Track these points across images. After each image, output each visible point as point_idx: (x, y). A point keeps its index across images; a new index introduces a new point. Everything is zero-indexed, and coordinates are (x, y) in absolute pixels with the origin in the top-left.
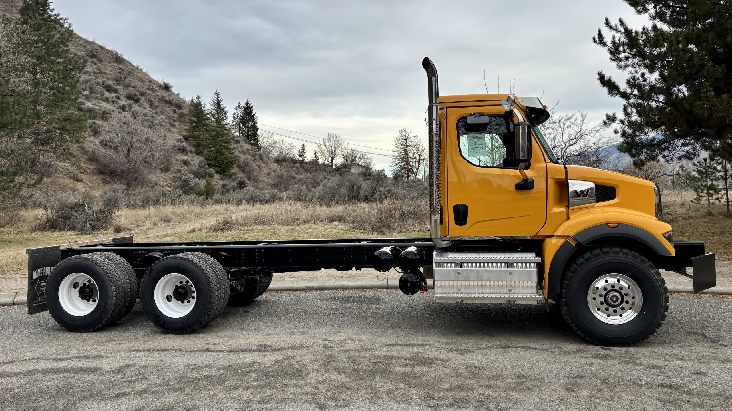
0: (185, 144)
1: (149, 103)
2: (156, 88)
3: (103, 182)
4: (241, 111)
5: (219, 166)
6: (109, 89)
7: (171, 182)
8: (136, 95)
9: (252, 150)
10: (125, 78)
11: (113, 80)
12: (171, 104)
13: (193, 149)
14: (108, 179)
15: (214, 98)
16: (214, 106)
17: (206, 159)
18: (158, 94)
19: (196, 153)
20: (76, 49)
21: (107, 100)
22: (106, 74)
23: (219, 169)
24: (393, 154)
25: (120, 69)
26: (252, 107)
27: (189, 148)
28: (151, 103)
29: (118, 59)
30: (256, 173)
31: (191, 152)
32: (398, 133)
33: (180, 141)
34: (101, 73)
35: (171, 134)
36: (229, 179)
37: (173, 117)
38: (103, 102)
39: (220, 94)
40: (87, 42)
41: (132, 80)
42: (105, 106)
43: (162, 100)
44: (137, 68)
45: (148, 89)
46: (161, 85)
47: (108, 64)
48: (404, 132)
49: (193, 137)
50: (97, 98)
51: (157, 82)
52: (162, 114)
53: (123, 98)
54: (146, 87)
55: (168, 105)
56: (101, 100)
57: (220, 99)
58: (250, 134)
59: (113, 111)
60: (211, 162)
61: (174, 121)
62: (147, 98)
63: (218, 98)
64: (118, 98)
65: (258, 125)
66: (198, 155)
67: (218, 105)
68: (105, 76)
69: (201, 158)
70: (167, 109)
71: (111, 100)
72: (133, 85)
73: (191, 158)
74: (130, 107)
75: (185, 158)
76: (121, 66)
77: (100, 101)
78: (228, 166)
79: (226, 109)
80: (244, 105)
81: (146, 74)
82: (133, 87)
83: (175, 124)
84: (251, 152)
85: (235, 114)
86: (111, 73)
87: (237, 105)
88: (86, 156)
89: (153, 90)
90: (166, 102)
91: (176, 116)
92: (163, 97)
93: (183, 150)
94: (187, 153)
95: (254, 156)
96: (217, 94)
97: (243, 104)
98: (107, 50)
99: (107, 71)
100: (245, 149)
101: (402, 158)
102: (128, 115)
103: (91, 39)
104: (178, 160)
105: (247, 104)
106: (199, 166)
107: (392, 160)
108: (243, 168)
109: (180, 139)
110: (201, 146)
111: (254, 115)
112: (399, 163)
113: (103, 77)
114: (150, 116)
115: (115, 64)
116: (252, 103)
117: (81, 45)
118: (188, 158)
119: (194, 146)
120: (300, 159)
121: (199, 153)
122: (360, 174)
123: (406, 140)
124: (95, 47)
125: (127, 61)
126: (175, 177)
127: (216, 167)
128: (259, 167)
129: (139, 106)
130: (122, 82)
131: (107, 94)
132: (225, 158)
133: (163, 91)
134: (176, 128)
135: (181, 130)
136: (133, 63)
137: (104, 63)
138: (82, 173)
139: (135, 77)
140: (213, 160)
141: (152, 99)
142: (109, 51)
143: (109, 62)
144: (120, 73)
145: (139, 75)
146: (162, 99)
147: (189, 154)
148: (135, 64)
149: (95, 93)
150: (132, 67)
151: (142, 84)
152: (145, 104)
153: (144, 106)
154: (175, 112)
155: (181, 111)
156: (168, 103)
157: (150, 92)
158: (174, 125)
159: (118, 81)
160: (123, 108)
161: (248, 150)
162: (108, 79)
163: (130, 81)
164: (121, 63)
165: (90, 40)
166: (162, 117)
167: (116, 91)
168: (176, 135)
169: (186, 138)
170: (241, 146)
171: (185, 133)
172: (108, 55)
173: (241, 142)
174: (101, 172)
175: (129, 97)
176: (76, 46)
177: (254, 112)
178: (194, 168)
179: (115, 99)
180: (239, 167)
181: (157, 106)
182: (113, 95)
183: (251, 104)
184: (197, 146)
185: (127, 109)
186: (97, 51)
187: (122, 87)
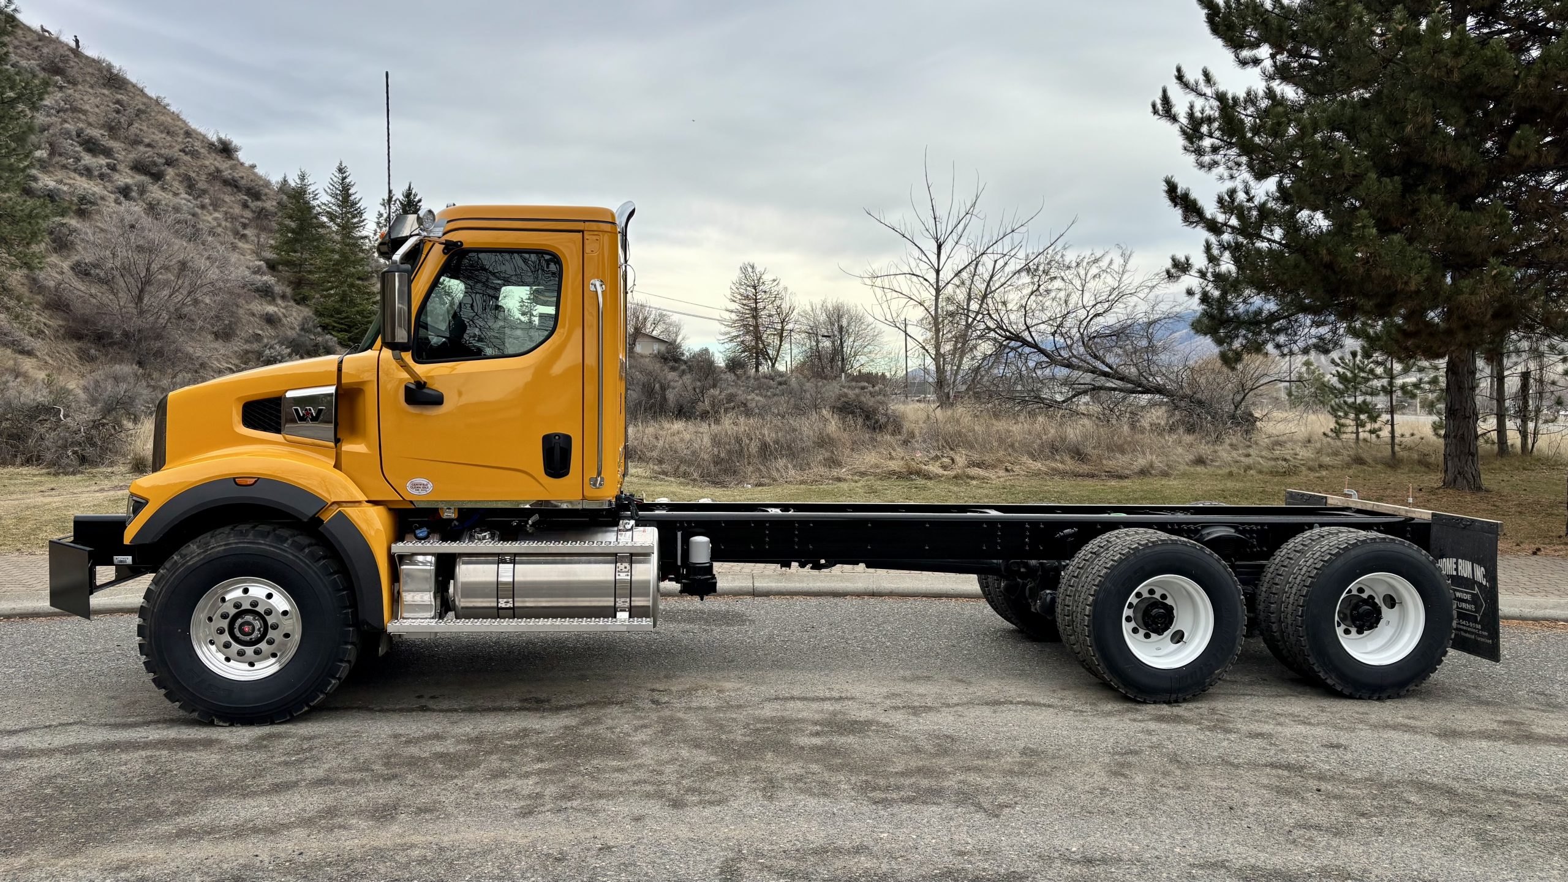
0: (268, 279)
1: (185, 184)
2: (202, 151)
3: (80, 358)
4: (393, 209)
5: (345, 331)
6: (92, 147)
7: (237, 362)
8: (155, 164)
10: (130, 124)
11: (103, 127)
12: (236, 187)
13: (289, 291)
14: (93, 351)
15: (335, 179)
16: (334, 196)
17: (319, 314)
18: (207, 163)
19: (295, 300)
21: (88, 172)
22: (85, 112)
23: (346, 335)
24: (727, 315)
25: (118, 102)
26: (420, 201)
27: (278, 289)
28: (190, 185)
29: (113, 81)
31: (284, 297)
32: (738, 271)
33: (258, 271)
34: (74, 110)
35: (236, 255)
37: (242, 217)
38: (78, 177)
39: (349, 171)
40: (42, 38)
41: (145, 128)
42: (84, 185)
43: (215, 178)
44: (157, 102)
45: (183, 151)
46: (212, 144)
47: (90, 90)
48: (750, 270)
49: (288, 263)
50: (64, 167)
51: (204, 136)
52: (215, 210)
53: (125, 170)
54: (178, 147)
55: (229, 189)
56: (75, 170)
57: (347, 180)
59: (103, 198)
60: (327, 321)
61: (245, 226)
62: (182, 171)
63: (345, 178)
64: (113, 168)
66: (298, 304)
67: (345, 195)
68: (83, 117)
69: (306, 312)
70: (227, 198)
71: (96, 173)
72: (147, 141)
73: (284, 311)
74: (142, 191)
75: (271, 309)
76: (119, 97)
77: (73, 175)
79: (362, 205)
80: (401, 198)
81: (176, 117)
82: (149, 145)
83: (246, 232)
85: (381, 215)
86: (97, 110)
87: (386, 197)
88: (40, 298)
89: (194, 154)
90: (226, 182)
91: (248, 214)
92: (218, 171)
93: (266, 293)
94: (274, 299)
96: (341, 170)
97: (399, 195)
98: (87, 58)
99: (87, 107)
101: (744, 325)
102: (137, 208)
103: (50, 33)
104: (253, 315)
105: (408, 195)
106: (302, 329)
107: (724, 329)
109: (259, 268)
110: (306, 284)
112: (738, 336)
113: (79, 119)
114: (190, 213)
115: (106, 92)
116: (420, 192)
117: (29, 44)
118: (276, 309)
119: (291, 283)
120: (524, 319)
121: (301, 300)
122: (655, 356)
123: (755, 287)
124: (61, 51)
125: (134, 86)
126: (247, 352)
127: (339, 331)
129: (163, 189)
130: (122, 133)
131: (87, 159)
132: (360, 312)
133: (219, 158)
134: (247, 242)
135: (260, 246)
136: (146, 91)
137: (80, 87)
138: (32, 336)
139: (153, 121)
140: (332, 316)
141: (193, 175)
142: (94, 60)
143: (92, 87)
144: (118, 112)
145: (162, 118)
146: (215, 176)
147: (279, 302)
148: (152, 92)
149: (60, 155)
150: (145, 100)
151: (169, 138)
152: (176, 184)
153: (174, 189)
154: (245, 206)
155: (259, 203)
156: (230, 184)
157: (188, 158)
158: (244, 236)
159: (112, 129)
160: (125, 192)
162: (90, 124)
163: (141, 130)
164: (119, 88)
165: (48, 34)
166: (216, 215)
167: (107, 152)
168: (248, 257)
169: (272, 266)
171: (271, 255)
172: (90, 70)
174: (75, 335)
175: (138, 167)
178: (292, 334)
179: (105, 170)
181: (205, 192)
182: (102, 161)
183: (415, 195)
184: (298, 284)
185: (134, 194)
186: (64, 59)
187: (123, 145)
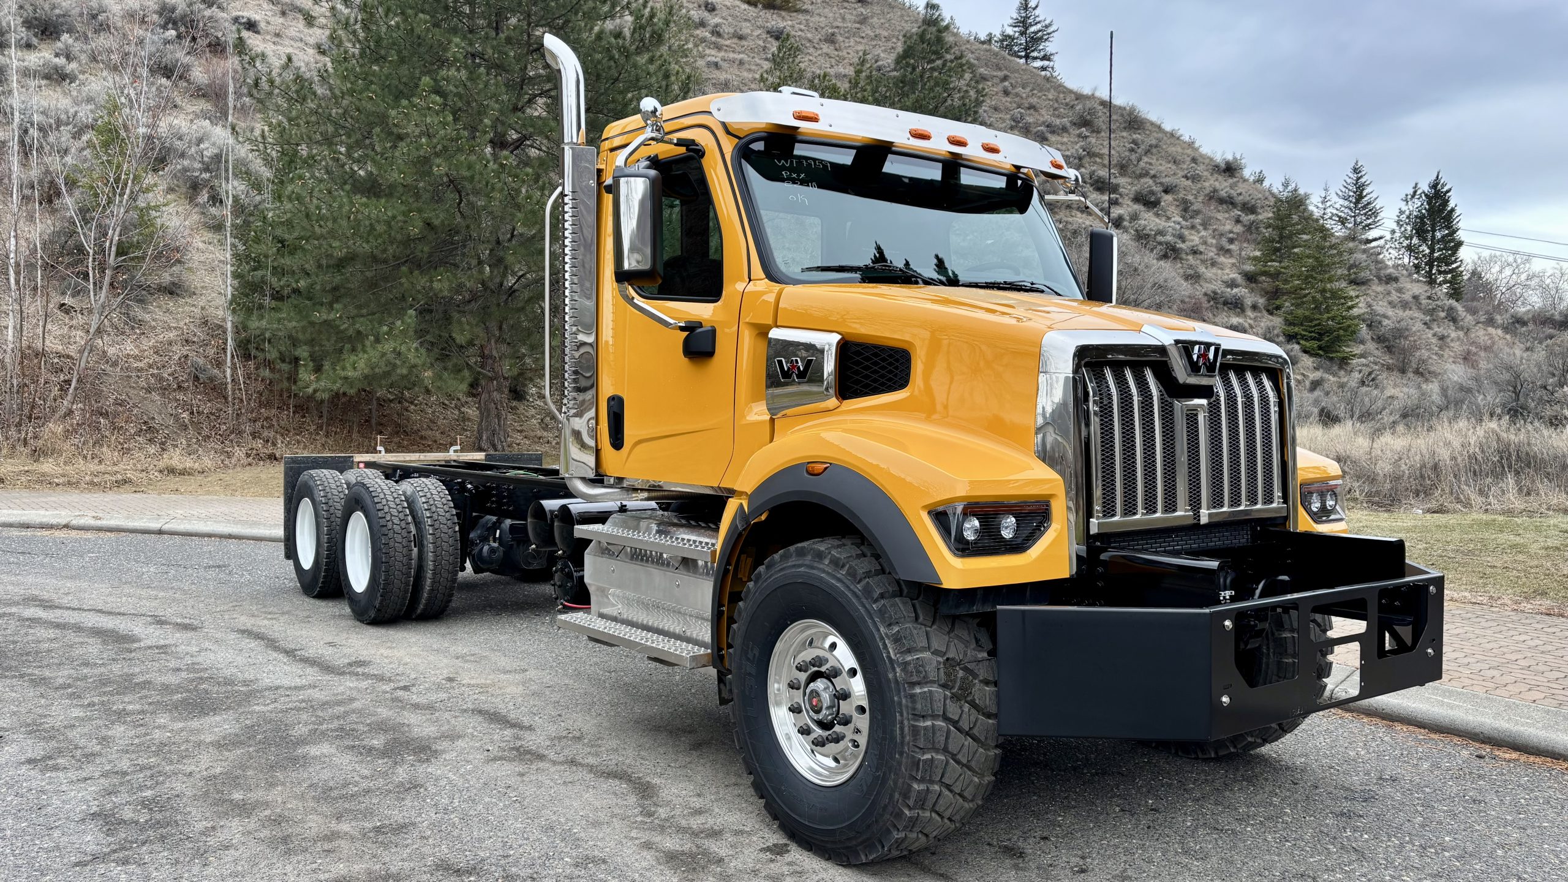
0: (1242, 291)
1: (1181, 208)
2: (1205, 173)
4: (1416, 206)
5: (1314, 339)
6: (1101, 185)
8: (1152, 193)
9: (1429, 298)
10: (1139, 160)
11: (1114, 166)
12: (1232, 203)
13: (1261, 301)
15: (1349, 181)
17: (1286, 321)
18: (1207, 184)
19: (1268, 311)
20: (1054, 115)
22: (1101, 156)
23: (1315, 344)
25: (1134, 142)
26: (1449, 191)
27: (1248, 301)
28: (1185, 207)
29: (1133, 122)
30: (1425, 354)
31: (1254, 307)
33: (1232, 283)
34: (1091, 154)
35: (1214, 270)
36: (1341, 368)
37: (1231, 232)
38: (1079, 214)
39: (1365, 170)
40: (1079, 97)
41: (1153, 161)
43: (1211, 198)
44: (1172, 135)
45: (1186, 177)
46: (1217, 166)
47: (1112, 135)
49: (1268, 274)
51: (1211, 159)
52: (1205, 229)
53: (1127, 201)
54: (1181, 174)
55: (1225, 206)
57: (1362, 180)
58: (1438, 259)
60: (1296, 329)
61: (1231, 241)
62: (1181, 195)
63: (1358, 179)
64: (1114, 202)
65: (1461, 235)
66: (1271, 314)
67: (1358, 195)
68: (1098, 160)
70: (1220, 216)
72: (1152, 172)
73: (1251, 322)
74: (1134, 217)
75: (1235, 321)
76: (1135, 136)
77: (1074, 212)
78: (1338, 338)
79: (1378, 204)
81: (1191, 145)
82: (1154, 176)
83: (1231, 246)
84: (1424, 302)
85: (1402, 212)
87: (1411, 191)
89: (1195, 178)
90: (1221, 201)
91: (1239, 229)
92: (1215, 191)
93: (1235, 305)
94: (1243, 310)
95: (1432, 312)
96: (1356, 170)
97: (1424, 187)
98: (1115, 106)
100: (1407, 297)
103: (1087, 91)
105: (1434, 186)
108: (1388, 342)
109: (1235, 280)
110: (1284, 294)
111: (1453, 210)
113: (1095, 162)
114: (1174, 235)
115: (1125, 134)
116: (1448, 181)
117: (1067, 105)
118: (1241, 320)
119: (1266, 293)
121: (1274, 310)
124: (1088, 104)
125: (1152, 124)
127: (1306, 340)
128: (1442, 338)
129: (1157, 215)
130: (1131, 168)
131: (1094, 197)
132: (1333, 319)
133: (1220, 178)
134: (1232, 256)
135: (1242, 260)
136: (1163, 126)
137: (1102, 134)
139: (1163, 153)
140: (1302, 325)
141: (1190, 198)
143: (1113, 132)
144: (1132, 150)
145: (1172, 149)
146: (1213, 197)
147: (1249, 313)
148: (1167, 127)
150: (1160, 135)
151: (1174, 167)
152: (1172, 209)
153: (1169, 213)
154: (1238, 221)
155: (1252, 217)
156: (1226, 202)
157: (1189, 183)
158: (1228, 251)
159: (1122, 168)
161: (1416, 298)
162: (1104, 166)
163: (1150, 164)
164: (1138, 129)
165: (1085, 93)
166: (1203, 233)
167: (1114, 189)
168: (1227, 271)
169: (1249, 278)
170: (1400, 290)
171: (1249, 267)
172: (1115, 117)
173: (1402, 279)
175: (1138, 199)
176: (1055, 109)
177: (1451, 204)
179: (1106, 205)
180: (1380, 339)
181: (1197, 213)
182: (1107, 197)
183: (1443, 186)
184: (1274, 295)
185: (1126, 223)
186: (1092, 112)
187: (1129, 180)
